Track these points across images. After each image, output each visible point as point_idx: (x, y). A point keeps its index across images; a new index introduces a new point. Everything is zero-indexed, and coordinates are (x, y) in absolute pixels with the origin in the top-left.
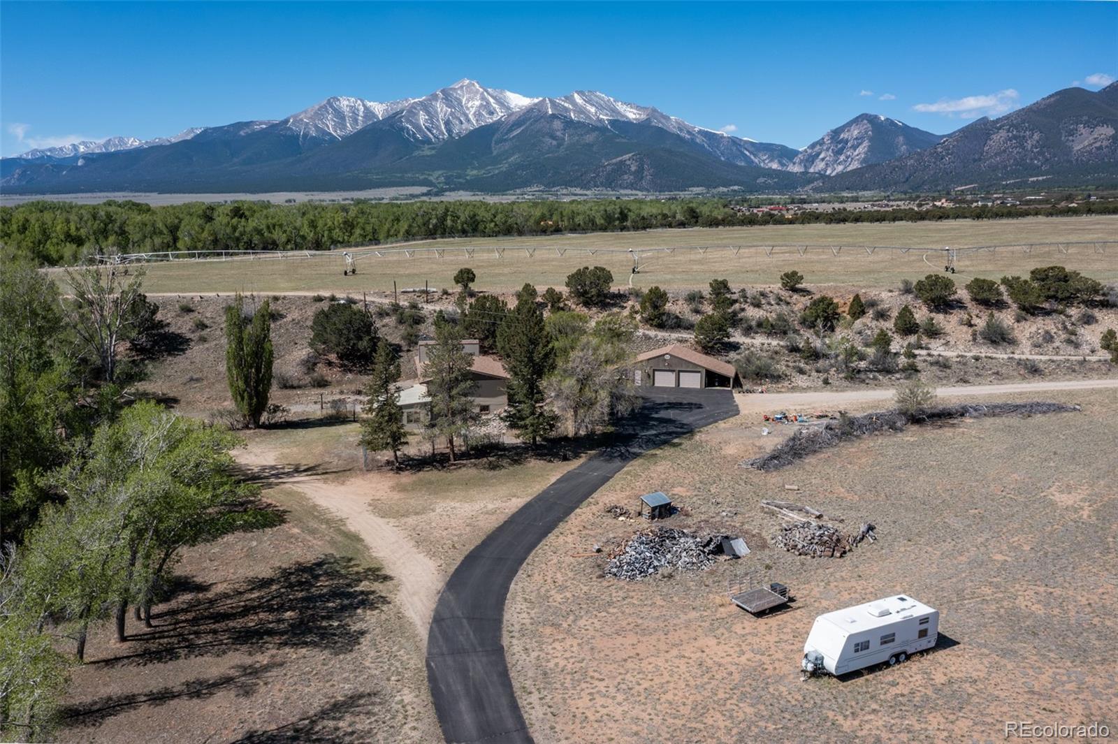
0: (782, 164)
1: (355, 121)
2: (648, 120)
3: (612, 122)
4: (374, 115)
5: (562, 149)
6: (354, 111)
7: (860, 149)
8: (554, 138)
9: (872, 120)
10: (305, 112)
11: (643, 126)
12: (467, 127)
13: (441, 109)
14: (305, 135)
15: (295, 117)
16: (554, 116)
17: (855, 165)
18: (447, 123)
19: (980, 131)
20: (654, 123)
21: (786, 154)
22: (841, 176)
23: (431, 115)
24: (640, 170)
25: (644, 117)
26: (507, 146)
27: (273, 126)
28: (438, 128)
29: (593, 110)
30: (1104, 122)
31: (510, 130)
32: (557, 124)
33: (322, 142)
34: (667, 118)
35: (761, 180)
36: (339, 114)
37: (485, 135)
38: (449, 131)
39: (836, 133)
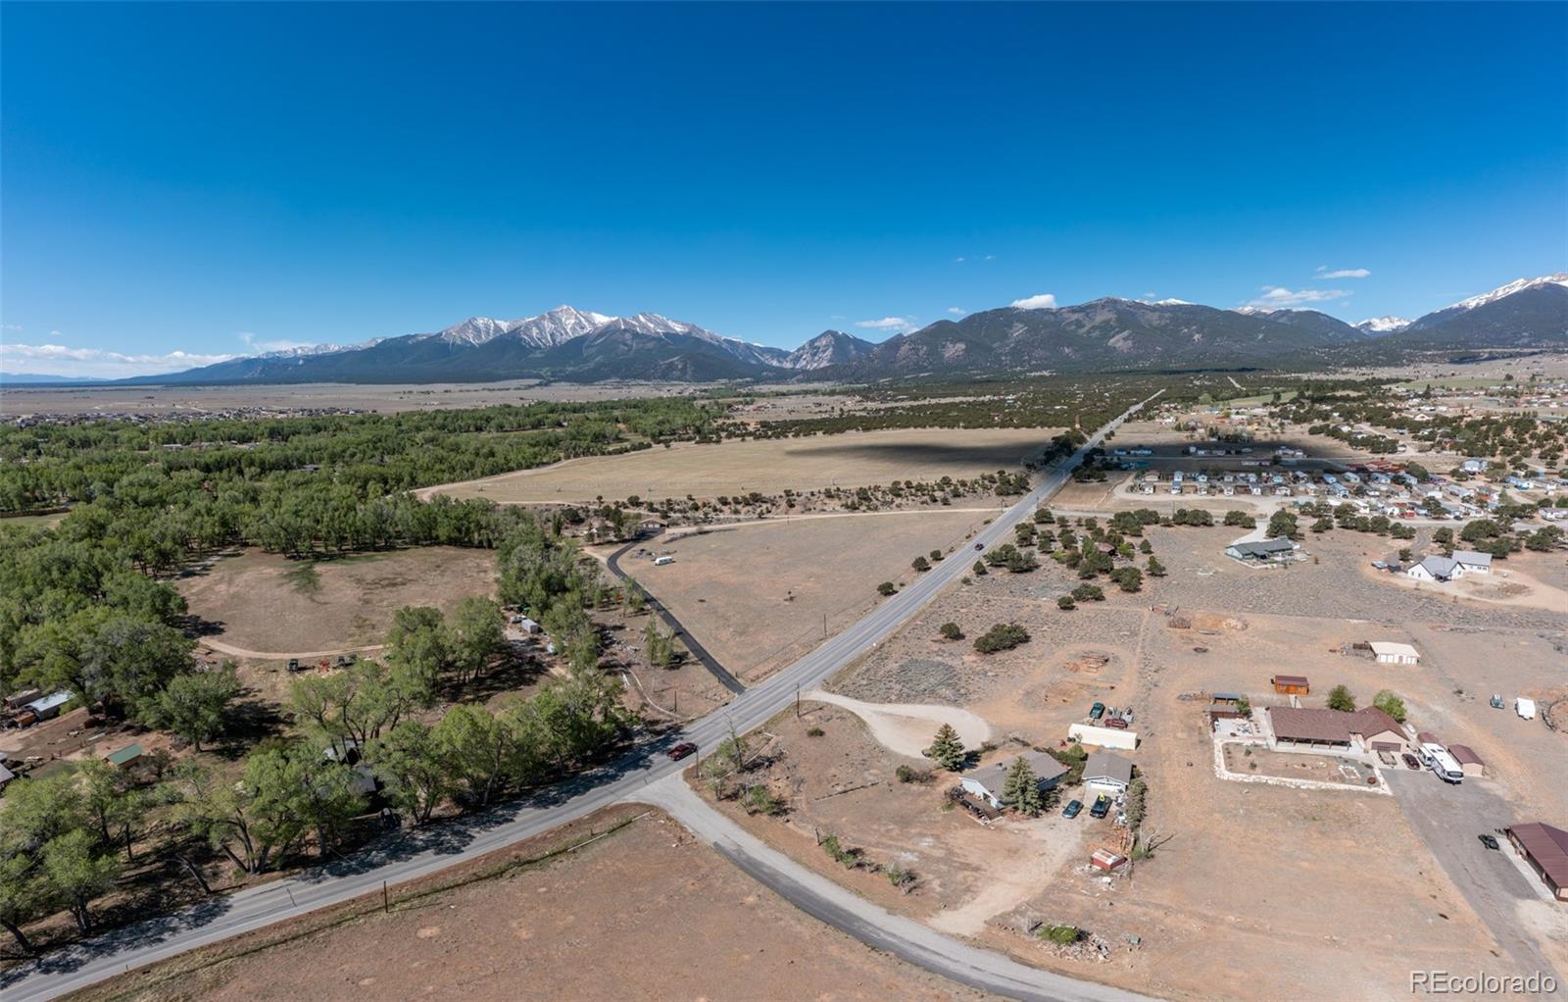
0: (779, 362)
1: (488, 333)
2: (690, 333)
3: (665, 334)
4: (501, 330)
5: (632, 353)
6: (487, 326)
7: (827, 353)
8: (626, 345)
9: (834, 334)
10: (453, 328)
11: (685, 338)
12: (565, 338)
13: (548, 325)
14: (453, 344)
15: (446, 331)
16: (625, 330)
17: (824, 364)
18: (552, 335)
19: (896, 343)
20: (694, 334)
21: (782, 355)
22: (815, 370)
23: (541, 330)
24: (685, 368)
25: (687, 330)
26: (593, 350)
27: (431, 338)
28: (546, 338)
29: (652, 326)
30: (960, 341)
31: (595, 340)
32: (628, 336)
33: (465, 348)
34: (703, 331)
35: (765, 373)
36: (477, 329)
37: (578, 343)
38: (554, 341)
39: (812, 342)
